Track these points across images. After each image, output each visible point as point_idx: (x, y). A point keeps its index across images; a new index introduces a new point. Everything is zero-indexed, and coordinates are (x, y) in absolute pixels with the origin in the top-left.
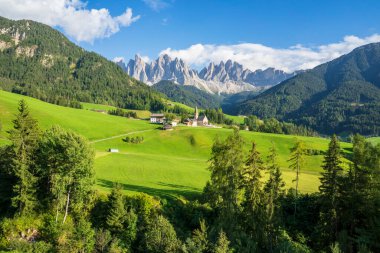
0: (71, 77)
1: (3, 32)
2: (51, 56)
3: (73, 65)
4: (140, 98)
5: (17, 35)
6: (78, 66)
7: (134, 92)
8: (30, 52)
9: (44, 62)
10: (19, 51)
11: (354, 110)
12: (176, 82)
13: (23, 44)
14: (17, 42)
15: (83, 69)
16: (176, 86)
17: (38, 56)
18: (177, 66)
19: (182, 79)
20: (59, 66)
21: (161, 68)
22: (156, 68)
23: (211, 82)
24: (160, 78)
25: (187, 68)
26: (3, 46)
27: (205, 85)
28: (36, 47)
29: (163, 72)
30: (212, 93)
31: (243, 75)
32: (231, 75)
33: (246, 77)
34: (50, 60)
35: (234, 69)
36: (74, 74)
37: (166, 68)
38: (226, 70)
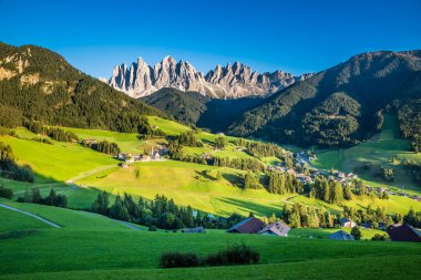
0: (70, 102)
1: (8, 60)
2: (51, 83)
3: (71, 89)
4: (129, 121)
5: (21, 63)
6: (75, 91)
7: (125, 114)
8: (34, 79)
9: (45, 89)
10: (23, 79)
11: (327, 123)
12: (181, 88)
13: (27, 71)
14: (21, 71)
15: (80, 94)
17: (40, 84)
18: (182, 69)
19: (188, 82)
20: (59, 91)
21: (165, 71)
22: (160, 70)
23: (218, 85)
24: (163, 82)
25: (192, 70)
26: (9, 74)
27: (211, 89)
28: (38, 74)
29: (168, 75)
30: (218, 98)
31: (251, 78)
32: (238, 77)
33: (254, 80)
34: (50, 87)
35: (242, 71)
36: (72, 98)
37: (170, 71)
38: (234, 73)
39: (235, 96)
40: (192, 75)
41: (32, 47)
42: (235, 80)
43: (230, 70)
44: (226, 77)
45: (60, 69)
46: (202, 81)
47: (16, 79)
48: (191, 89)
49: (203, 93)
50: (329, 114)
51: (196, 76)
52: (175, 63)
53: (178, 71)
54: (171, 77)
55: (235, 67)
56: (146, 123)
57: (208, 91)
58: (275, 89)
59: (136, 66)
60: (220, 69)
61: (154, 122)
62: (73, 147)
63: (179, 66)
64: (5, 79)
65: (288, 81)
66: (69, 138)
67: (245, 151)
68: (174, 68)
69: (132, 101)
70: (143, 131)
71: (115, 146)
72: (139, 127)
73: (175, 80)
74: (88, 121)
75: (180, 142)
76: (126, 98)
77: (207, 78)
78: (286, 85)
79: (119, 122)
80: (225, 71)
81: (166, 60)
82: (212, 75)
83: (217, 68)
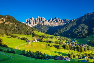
0: (16, 28)
1: (2, 19)
2: (11, 24)
3: (16, 25)
4: (30, 32)
5: (5, 19)
6: (17, 26)
7: (29, 31)
8: (8, 23)
9: (10, 25)
10: (5, 23)
12: (42, 24)
13: (6, 21)
14: (5, 21)
17: (9, 24)
18: (42, 19)
19: (44, 23)
20: (13, 26)
22: (37, 20)
24: (38, 23)
25: (45, 20)
26: (2, 22)
27: (50, 24)
28: (8, 22)
29: (39, 21)
30: (51, 26)
31: (59, 21)
32: (56, 21)
33: (60, 21)
34: (11, 25)
35: (57, 19)
36: (16, 27)
37: (39, 20)
38: (55, 20)
39: (55, 26)
40: (45, 21)
41: (7, 16)
42: (55, 21)
44: (53, 21)
45: (13, 20)
47: (4, 23)
48: (45, 24)
49: (48, 25)
50: (80, 29)
51: (46, 21)
52: (40, 18)
55: (55, 19)
56: (34, 33)
58: (66, 24)
59: (31, 19)
61: (36, 32)
62: (17, 39)
63: (41, 19)
64: (1, 23)
65: (68, 21)
66: (16, 37)
67: (58, 39)
68: (40, 19)
69: (30, 28)
70: (33, 35)
71: (26, 38)
72: (32, 34)
73: (41, 22)
74: (20, 33)
75: (42, 37)
76: (29, 27)
77: (48, 21)
78: (68, 22)
79: (27, 33)
80: (53, 20)
81: (38, 17)
82: (50, 20)
83: (51, 19)
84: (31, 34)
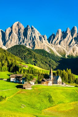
12: (28, 47)
16: (28, 50)
18: (29, 32)
21: (15, 34)
22: (11, 33)
23: (59, 46)
24: (13, 42)
25: (37, 34)
29: (17, 37)
32: (76, 39)
37: (19, 34)
38: (72, 36)
39: (74, 55)
40: (37, 37)
42: (74, 42)
43: (69, 34)
44: (66, 39)
46: (45, 42)
51: (40, 38)
52: (23, 28)
53: (25, 34)
54: (19, 39)
55: (73, 31)
57: (51, 50)
60: (60, 33)
63: (26, 30)
68: (22, 31)
77: (49, 40)
80: (64, 35)
81: (15, 25)
82: (54, 38)
83: (58, 32)
84: (5, 66)
